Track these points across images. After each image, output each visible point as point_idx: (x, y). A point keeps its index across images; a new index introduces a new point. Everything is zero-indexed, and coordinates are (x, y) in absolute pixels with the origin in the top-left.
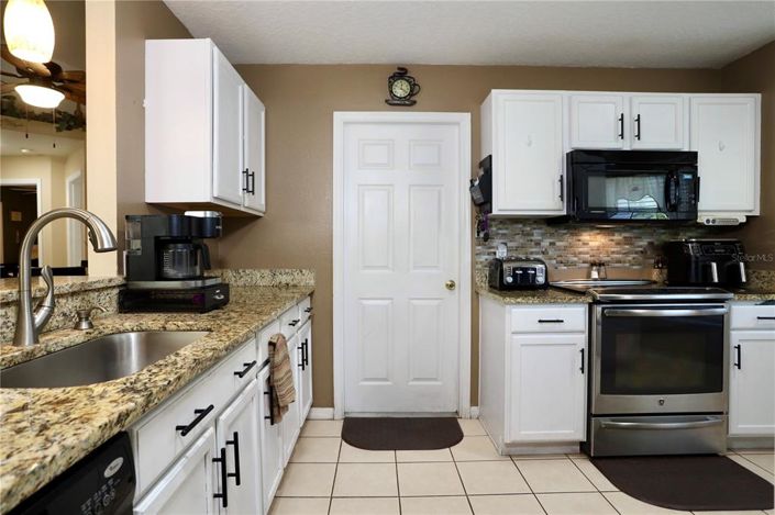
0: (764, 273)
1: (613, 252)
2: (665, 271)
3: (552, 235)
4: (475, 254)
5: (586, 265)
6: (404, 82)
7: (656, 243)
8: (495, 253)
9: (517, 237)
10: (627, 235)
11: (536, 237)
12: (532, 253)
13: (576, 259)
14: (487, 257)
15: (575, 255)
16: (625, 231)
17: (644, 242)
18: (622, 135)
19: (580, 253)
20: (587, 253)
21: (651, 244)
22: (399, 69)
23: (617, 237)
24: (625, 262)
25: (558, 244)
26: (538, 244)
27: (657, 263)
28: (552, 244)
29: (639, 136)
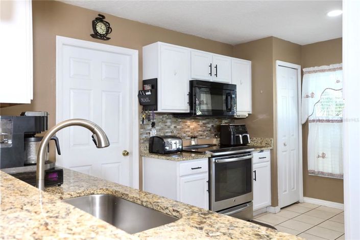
0: (254, 139)
1: (199, 131)
2: (219, 139)
3: (175, 122)
4: (141, 134)
5: (189, 138)
6: (102, 24)
7: (214, 126)
8: (150, 133)
9: (160, 124)
10: (204, 122)
11: (169, 124)
12: (167, 132)
13: (185, 135)
14: (146, 135)
15: (185, 132)
16: (204, 120)
17: (210, 125)
18: (211, 74)
19: (187, 132)
20: (189, 132)
21: (213, 126)
22: (100, 15)
23: (201, 123)
24: (203, 136)
25: (178, 127)
26: (169, 127)
27: (215, 135)
28: (175, 127)
29: (216, 75)
